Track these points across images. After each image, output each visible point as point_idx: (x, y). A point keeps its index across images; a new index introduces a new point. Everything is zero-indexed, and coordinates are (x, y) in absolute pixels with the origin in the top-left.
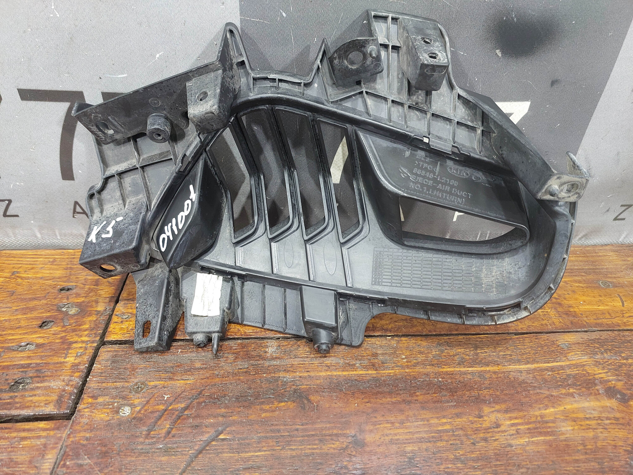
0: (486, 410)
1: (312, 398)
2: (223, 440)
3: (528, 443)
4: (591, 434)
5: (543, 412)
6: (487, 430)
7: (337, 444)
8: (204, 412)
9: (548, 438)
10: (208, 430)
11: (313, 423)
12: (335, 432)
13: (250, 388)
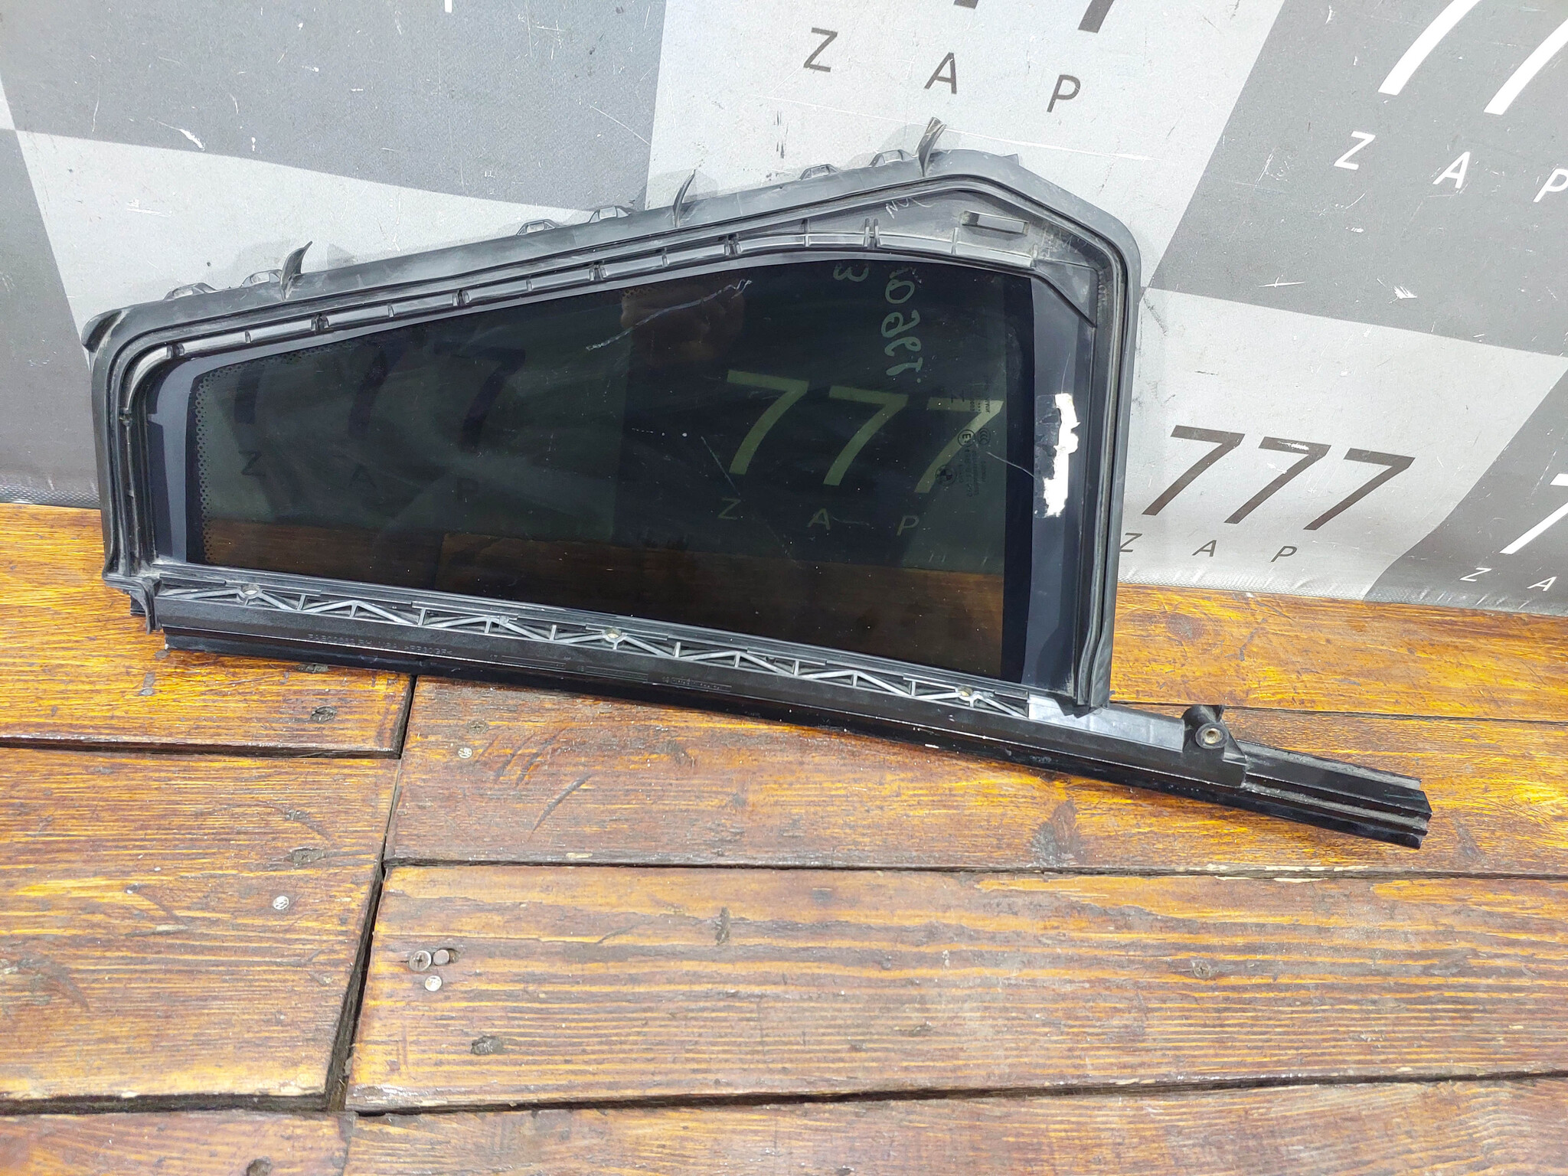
0: (889, 777)
1: (689, 751)
2: (586, 790)
3: (928, 816)
4: (1000, 811)
5: (954, 785)
6: (884, 798)
7: (716, 802)
8: (562, 760)
9: (950, 812)
10: (567, 778)
11: (690, 779)
12: (714, 789)
13: (615, 736)
